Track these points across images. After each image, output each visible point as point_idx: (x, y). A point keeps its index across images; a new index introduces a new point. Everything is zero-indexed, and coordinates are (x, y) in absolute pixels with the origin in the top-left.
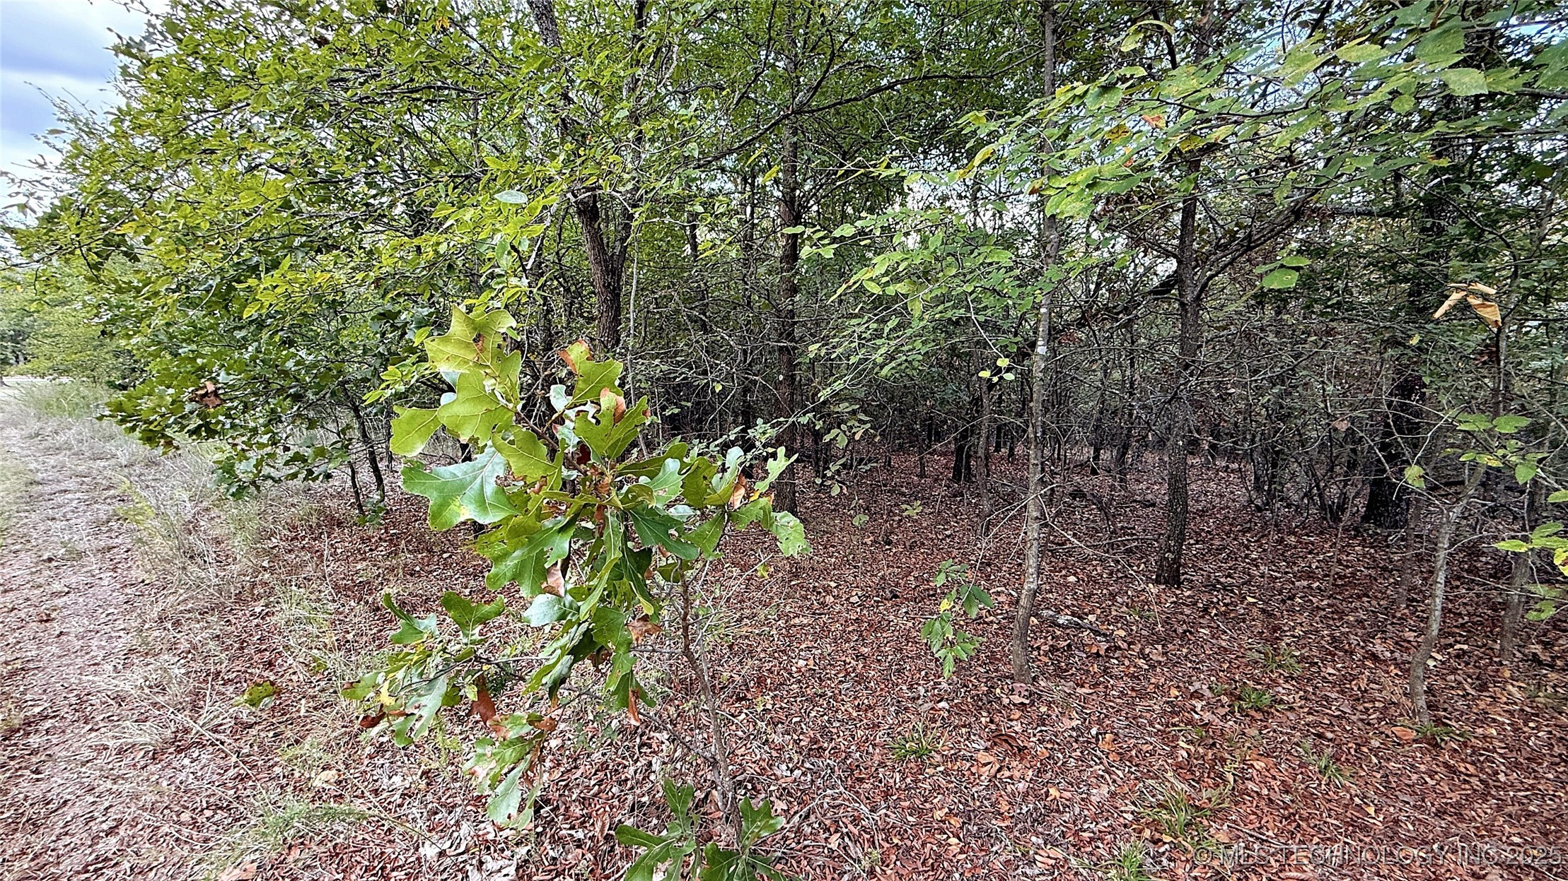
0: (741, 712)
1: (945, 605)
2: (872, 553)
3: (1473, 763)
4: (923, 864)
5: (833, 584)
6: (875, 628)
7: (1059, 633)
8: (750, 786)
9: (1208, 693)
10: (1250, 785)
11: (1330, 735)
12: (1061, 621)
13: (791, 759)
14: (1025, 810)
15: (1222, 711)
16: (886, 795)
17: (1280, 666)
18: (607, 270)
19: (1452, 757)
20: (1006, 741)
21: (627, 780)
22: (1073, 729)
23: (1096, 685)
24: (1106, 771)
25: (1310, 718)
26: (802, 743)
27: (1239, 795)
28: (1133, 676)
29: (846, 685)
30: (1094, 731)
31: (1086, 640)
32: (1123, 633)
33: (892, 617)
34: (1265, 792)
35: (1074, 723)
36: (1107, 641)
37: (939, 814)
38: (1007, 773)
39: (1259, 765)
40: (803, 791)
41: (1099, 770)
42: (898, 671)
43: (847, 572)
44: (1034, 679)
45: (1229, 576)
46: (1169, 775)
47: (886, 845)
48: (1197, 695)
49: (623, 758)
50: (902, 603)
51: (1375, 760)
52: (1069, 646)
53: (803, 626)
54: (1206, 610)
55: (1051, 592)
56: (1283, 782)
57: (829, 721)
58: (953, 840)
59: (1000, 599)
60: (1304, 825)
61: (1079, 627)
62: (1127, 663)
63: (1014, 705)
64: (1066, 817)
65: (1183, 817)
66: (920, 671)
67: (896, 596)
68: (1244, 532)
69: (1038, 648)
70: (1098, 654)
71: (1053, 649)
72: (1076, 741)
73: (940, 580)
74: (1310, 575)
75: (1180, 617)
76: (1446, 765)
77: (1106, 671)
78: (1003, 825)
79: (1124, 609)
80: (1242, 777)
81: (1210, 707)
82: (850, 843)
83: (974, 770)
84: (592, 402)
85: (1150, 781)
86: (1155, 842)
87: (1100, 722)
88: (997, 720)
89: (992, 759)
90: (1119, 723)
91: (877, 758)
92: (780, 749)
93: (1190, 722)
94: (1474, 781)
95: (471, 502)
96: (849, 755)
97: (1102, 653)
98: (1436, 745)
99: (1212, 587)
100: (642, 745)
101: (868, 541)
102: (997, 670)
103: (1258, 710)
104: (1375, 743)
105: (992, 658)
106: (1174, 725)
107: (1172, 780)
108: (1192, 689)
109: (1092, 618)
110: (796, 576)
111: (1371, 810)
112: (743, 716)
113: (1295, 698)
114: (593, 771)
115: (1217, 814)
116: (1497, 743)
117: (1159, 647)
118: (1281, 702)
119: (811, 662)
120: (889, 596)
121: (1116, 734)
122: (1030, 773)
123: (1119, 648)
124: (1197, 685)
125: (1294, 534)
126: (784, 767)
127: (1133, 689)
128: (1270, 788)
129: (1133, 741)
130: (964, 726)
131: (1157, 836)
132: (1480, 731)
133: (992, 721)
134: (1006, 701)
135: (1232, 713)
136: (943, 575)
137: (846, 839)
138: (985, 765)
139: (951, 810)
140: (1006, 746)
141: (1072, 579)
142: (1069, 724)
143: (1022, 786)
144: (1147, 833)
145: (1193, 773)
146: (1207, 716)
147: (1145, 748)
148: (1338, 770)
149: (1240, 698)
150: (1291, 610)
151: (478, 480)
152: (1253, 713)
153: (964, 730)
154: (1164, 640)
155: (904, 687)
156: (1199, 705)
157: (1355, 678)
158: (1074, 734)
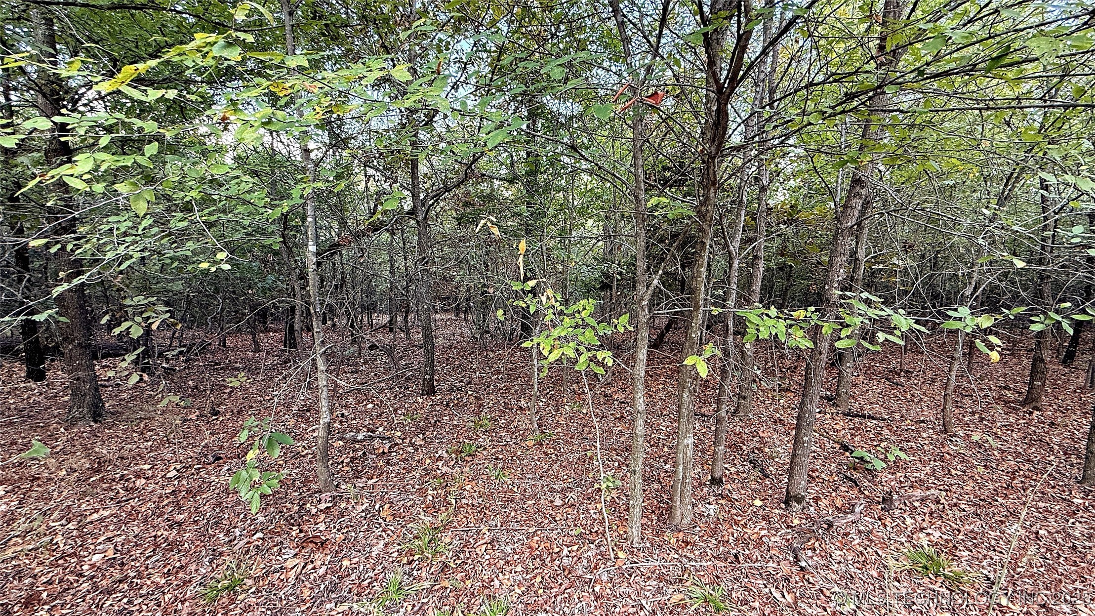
1: (251, 455)
2: (196, 427)
3: (553, 448)
5: (147, 467)
6: (195, 492)
7: (357, 446)
9: (445, 455)
10: (464, 501)
11: (501, 457)
12: (359, 438)
14: (322, 586)
15: (452, 463)
17: (481, 426)
19: (546, 448)
20: (312, 542)
22: (363, 511)
23: (381, 474)
24: (384, 531)
25: (494, 450)
28: (404, 460)
29: (154, 559)
30: (377, 507)
31: (376, 446)
32: (399, 434)
33: (213, 478)
34: (471, 501)
35: (364, 507)
36: (390, 442)
38: (310, 566)
39: (468, 488)
41: (378, 532)
42: (216, 523)
43: (165, 451)
44: (337, 486)
45: (462, 381)
46: (422, 515)
48: (440, 458)
50: (225, 463)
51: (518, 462)
52: (364, 453)
53: (102, 520)
54: (447, 405)
55: (355, 419)
56: (479, 492)
57: (130, 602)
59: (315, 434)
60: (487, 512)
61: (371, 438)
62: (401, 452)
63: (321, 511)
64: (353, 577)
65: (427, 538)
66: (239, 515)
67: (219, 458)
68: (470, 354)
69: (342, 462)
71: (353, 459)
72: (365, 519)
73: (244, 436)
74: (498, 372)
75: (434, 413)
76: (544, 452)
77: (388, 463)
78: (304, 608)
79: (402, 417)
80: (460, 498)
81: (446, 464)
83: (283, 577)
85: (410, 525)
86: (410, 563)
87: (382, 499)
88: (305, 528)
89: (298, 561)
90: (394, 494)
93: (435, 477)
94: (553, 456)
97: (386, 451)
98: (541, 444)
99: (451, 390)
101: (194, 417)
102: (308, 490)
103: (470, 455)
104: (519, 453)
105: (306, 481)
106: (426, 482)
107: (423, 517)
108: (437, 456)
109: (381, 429)
110: (97, 471)
111: (515, 489)
113: (487, 443)
115: (446, 526)
116: (561, 435)
117: (421, 436)
118: (481, 447)
119: (111, 552)
120: (212, 459)
121: (392, 503)
122: (329, 557)
123: (397, 444)
124: (440, 452)
125: (492, 351)
127: (404, 468)
128: (473, 499)
129: (402, 502)
130: (277, 545)
131: (411, 558)
132: (556, 431)
133: (301, 531)
134: (314, 511)
135: (457, 462)
136: (246, 432)
138: (292, 568)
140: (311, 545)
141: (370, 406)
142: (360, 508)
143: (322, 571)
144: (405, 560)
145: (434, 508)
146: (445, 469)
147: (409, 504)
148: (503, 474)
149: (461, 452)
150: (488, 394)
152: (467, 458)
153: (275, 549)
154: (423, 431)
155: (221, 535)
156: (440, 464)
157: (513, 421)
158: (364, 514)
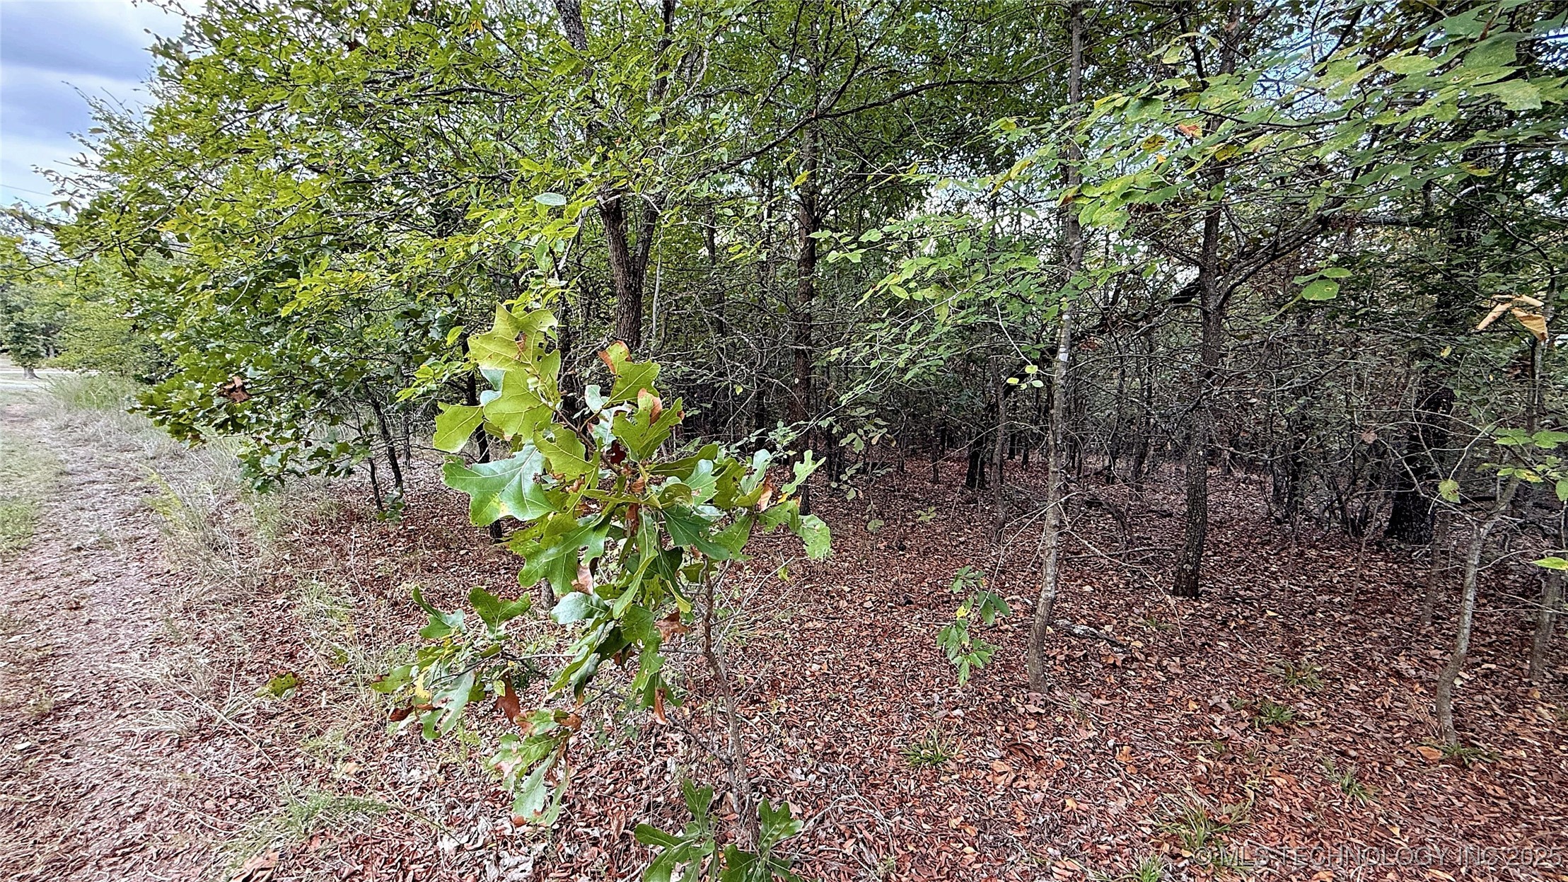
0: (755, 715)
1: (961, 612)
2: (885, 558)
3: (1502, 786)
4: (939, 872)
5: (847, 589)
6: (890, 633)
7: (1074, 643)
8: (764, 789)
9: (1227, 707)
10: (1271, 802)
11: (1353, 753)
12: (1077, 631)
13: (805, 763)
14: (1041, 820)
15: (1242, 726)
16: (901, 802)
17: (1301, 682)
18: (628, 271)
19: (1480, 779)
20: (1022, 751)
21: (642, 779)
22: (1089, 740)
23: (1113, 696)
24: (1124, 783)
25: (1332, 735)
26: (816, 748)
27: (1259, 812)
28: (1150, 688)
29: (860, 691)
30: (1111, 743)
31: (1103, 651)
32: (1140, 645)
33: (905, 623)
34: (1287, 809)
35: (1091, 734)
36: (1124, 652)
37: (954, 823)
38: (1023, 783)
39: (1280, 781)
40: (817, 796)
41: (1117, 782)
42: (912, 677)
43: (861, 577)
44: (1050, 688)
45: (1248, 588)
46: (1189, 788)
47: (901, 852)
48: (1216, 709)
49: (638, 758)
50: (916, 609)
51: (1400, 780)
52: (1085, 656)
53: (816, 630)
54: (1224, 623)
55: (1066, 601)
56: (1305, 799)
57: (843, 726)
58: (969, 849)
59: (1015, 607)
60: (1326, 843)
61: (1096, 637)
62: (1144, 674)
63: (1030, 714)
64: (1084, 829)
65: (1202, 832)
66: (934, 677)
67: (910, 602)
68: (1263, 544)
69: (1054, 657)
70: (1114, 665)
71: (1069, 659)
72: (1093, 753)
73: (957, 587)
74: (1332, 590)
75: (1198, 629)
76: (1474, 787)
77: (1122, 682)
78: (1018, 835)
79: (1141, 620)
80: (1263, 793)
81: (1230, 721)
82: (864, 849)
83: (989, 779)
84: (628, 402)
85: (1169, 795)
86: (1175, 857)
87: (1117, 734)
88: (1012, 729)
89: (1007, 768)
90: (1137, 735)
91: (891, 765)
92: (795, 753)
93: (1209, 736)
94: (1503, 803)
95: (510, 500)
96: (863, 761)
97: (1119, 664)
98: (1464, 766)
99: (1231, 599)
100: (657, 745)
102: (1012, 679)
103: (1279, 725)
104: (1400, 762)
105: (1007, 667)
106: (1193, 739)
107: (1191, 794)
108: (1211, 703)
109: (1108, 628)
110: (810, 580)
111: (1396, 831)
112: (757, 719)
113: (1317, 715)
114: (609, 770)
115: (1237, 830)
116: (1526, 766)
118: (1303, 718)
119: (825, 666)
120: (903, 601)
121: (1133, 747)
122: (1047, 783)
123: (1137, 660)
124: (1216, 699)
125: (1315, 547)
126: (798, 771)
127: (1150, 702)
128: (1292, 806)
129: (1151, 754)
130: (980, 734)
131: (1176, 850)
132: (1509, 753)
133: (1007, 730)
134: (1021, 710)
135: (1253, 728)
136: (959, 582)
137: (861, 845)
138: (1001, 774)
139: (966, 819)
140: (1022, 755)
141: (1088, 588)
142: (1085, 735)
143: (1038, 797)
144: (1166, 848)
145: (1212, 788)
146: (1227, 731)
147: (1163, 761)
148: (1362, 789)
149: (1260, 713)
150: (1312, 625)
151: (517, 477)
152: (1273, 728)
153: (979, 738)
154: (1181, 653)
155: (919, 694)
156: (1218, 719)
157: (1379, 695)
158: (1091, 745)
